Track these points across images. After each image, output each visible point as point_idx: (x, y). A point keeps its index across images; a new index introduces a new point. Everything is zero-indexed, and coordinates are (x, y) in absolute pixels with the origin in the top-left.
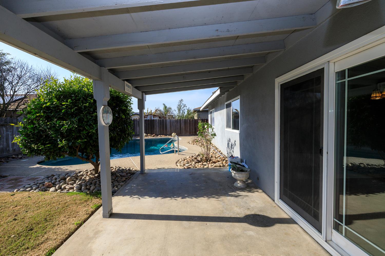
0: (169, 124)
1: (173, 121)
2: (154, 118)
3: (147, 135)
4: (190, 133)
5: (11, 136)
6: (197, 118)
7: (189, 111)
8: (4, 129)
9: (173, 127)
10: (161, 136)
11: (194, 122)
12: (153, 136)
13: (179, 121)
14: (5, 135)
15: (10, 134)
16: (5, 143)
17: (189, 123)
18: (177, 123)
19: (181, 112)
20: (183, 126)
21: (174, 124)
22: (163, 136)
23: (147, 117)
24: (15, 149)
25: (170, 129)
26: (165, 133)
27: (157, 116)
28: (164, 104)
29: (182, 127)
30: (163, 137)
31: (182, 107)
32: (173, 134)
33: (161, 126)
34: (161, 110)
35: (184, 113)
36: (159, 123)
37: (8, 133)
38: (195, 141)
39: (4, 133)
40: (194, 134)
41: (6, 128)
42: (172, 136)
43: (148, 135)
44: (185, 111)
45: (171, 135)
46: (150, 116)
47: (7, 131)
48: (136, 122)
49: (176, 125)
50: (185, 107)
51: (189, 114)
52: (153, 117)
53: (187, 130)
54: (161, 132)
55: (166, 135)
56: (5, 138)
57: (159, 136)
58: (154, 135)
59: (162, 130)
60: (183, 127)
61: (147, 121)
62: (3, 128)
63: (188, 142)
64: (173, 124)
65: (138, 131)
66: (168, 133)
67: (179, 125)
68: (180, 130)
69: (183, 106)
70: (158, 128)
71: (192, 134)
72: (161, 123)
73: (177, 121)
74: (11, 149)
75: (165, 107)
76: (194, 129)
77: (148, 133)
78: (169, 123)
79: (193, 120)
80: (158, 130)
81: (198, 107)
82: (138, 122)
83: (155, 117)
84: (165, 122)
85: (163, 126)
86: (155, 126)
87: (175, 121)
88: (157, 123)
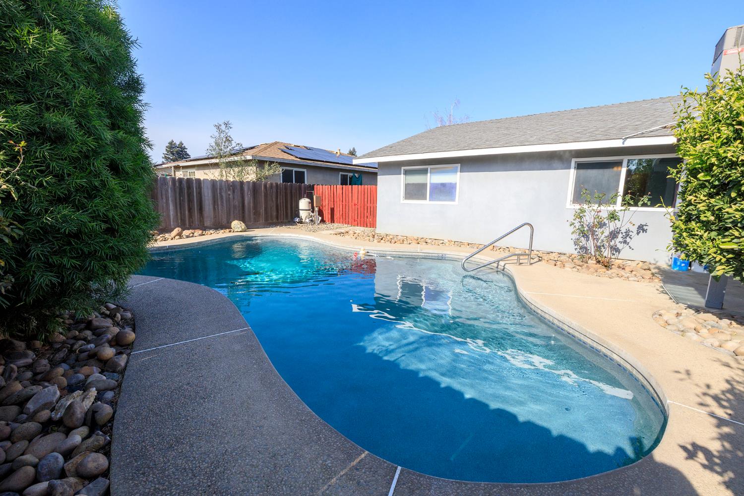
0: (211, 195)
1: (220, 186)
4: (266, 219)
9: (222, 202)
13: (238, 187)
17: (264, 193)
18: (234, 192)
20: (248, 199)
21: (224, 195)
25: (214, 208)
26: (196, 223)
29: (246, 202)
33: (183, 201)
36: (174, 190)
40: (275, 221)
49: (231, 196)
59: (187, 212)
60: (249, 203)
64: (222, 196)
66: (206, 223)
67: (239, 198)
70: (171, 207)
71: (270, 221)
72: (181, 189)
78: (210, 191)
84: (196, 188)
85: (190, 201)
86: (162, 198)
87: (227, 185)
88: (167, 191)
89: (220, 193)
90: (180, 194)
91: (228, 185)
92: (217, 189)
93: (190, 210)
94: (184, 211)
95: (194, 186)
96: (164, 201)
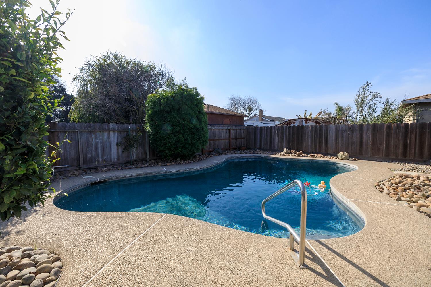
0: (334, 134)
1: (342, 128)
2: (306, 123)
3: (289, 151)
5: (100, 144)
6: (413, 120)
7: (388, 105)
8: (93, 136)
9: (342, 139)
10: (316, 155)
11: (402, 130)
12: (298, 155)
13: (358, 128)
14: (93, 143)
15: (99, 141)
16: (93, 153)
17: (387, 132)
18: (353, 132)
19: (366, 109)
21: (344, 134)
22: (319, 155)
23: (294, 122)
24: (106, 159)
25: (336, 143)
26: (323, 151)
27: (312, 120)
28: (337, 104)
29: (364, 140)
30: (318, 158)
31: (369, 99)
32: (341, 154)
33: (317, 137)
34: (330, 114)
35: (373, 110)
36: (312, 132)
37: (98, 141)
38: (404, 185)
39: (92, 141)
41: (95, 135)
42: (338, 158)
43: (292, 151)
44: (376, 106)
45: (335, 155)
46: (300, 120)
47: (96, 138)
48: (274, 130)
49: (350, 135)
50: (376, 99)
51: (386, 112)
52: (304, 122)
53: (379, 149)
54: (315, 148)
55: (326, 154)
56: (93, 146)
57: (311, 154)
58: (301, 152)
59: (318, 144)
61: (291, 128)
62: (91, 135)
63: (376, 184)
64: (342, 136)
65: (277, 143)
66: (330, 152)
67: (358, 137)
68: (358, 147)
69: (370, 97)
70: (309, 141)
71: (393, 157)
72: (316, 131)
73: (353, 128)
74: (101, 159)
75: (340, 108)
76: (401, 147)
77: (291, 148)
78: (334, 132)
79: (398, 127)
80: (309, 144)
81: (418, 96)
82: (277, 129)
83: (308, 121)
84: (325, 130)
85: (320, 138)
86: (305, 136)
87: (347, 127)
88: (308, 132)
89: (342, 133)
90: (315, 134)
91: (349, 128)
92: (339, 131)
93: (320, 143)
94: (316, 143)
95: (324, 129)
96: (306, 137)
